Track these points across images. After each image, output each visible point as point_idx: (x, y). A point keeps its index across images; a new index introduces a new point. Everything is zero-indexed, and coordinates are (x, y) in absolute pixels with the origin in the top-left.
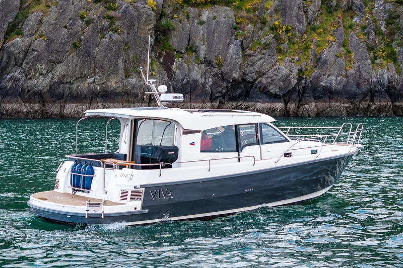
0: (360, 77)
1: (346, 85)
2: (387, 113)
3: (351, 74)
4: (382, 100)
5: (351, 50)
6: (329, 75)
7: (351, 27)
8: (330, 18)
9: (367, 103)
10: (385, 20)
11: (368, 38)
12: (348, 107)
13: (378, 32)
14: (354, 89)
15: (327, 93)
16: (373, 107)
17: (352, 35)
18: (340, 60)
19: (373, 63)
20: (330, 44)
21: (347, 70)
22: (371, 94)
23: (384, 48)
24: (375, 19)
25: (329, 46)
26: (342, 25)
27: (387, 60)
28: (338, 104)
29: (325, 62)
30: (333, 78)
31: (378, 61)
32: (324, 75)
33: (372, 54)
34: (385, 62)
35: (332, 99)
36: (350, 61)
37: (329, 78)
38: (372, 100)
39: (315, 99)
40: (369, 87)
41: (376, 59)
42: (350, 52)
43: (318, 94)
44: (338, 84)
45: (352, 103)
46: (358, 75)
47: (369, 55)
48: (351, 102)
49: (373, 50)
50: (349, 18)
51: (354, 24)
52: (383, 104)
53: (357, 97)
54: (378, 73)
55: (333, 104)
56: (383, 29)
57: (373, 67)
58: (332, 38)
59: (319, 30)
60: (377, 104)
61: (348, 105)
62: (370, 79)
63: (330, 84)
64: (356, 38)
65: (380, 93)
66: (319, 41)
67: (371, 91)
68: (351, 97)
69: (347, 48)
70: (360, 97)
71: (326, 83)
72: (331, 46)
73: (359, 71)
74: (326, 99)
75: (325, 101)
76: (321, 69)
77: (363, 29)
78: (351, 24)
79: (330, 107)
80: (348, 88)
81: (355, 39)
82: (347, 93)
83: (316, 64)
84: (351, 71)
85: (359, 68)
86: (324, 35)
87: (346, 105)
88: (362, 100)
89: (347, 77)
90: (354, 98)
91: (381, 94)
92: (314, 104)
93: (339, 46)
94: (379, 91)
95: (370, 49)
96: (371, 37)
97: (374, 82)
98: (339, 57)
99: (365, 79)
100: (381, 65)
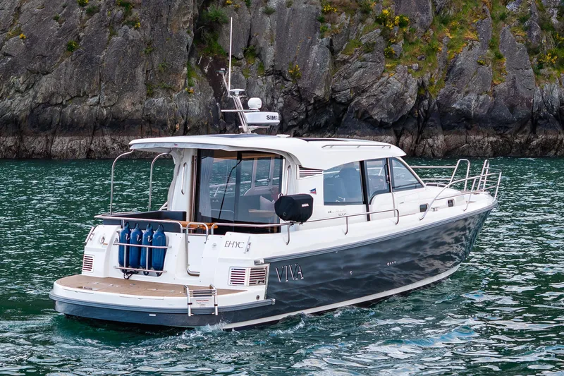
0: (516, 95)
1: (494, 108)
2: (557, 151)
3: (501, 91)
4: (550, 131)
5: (502, 53)
6: (467, 93)
7: (503, 18)
8: (470, 4)
9: (526, 136)
10: (558, 7)
11: (530, 34)
12: (496, 142)
13: (545, 26)
14: (505, 113)
15: (463, 121)
16: (534, 143)
17: (504, 31)
18: (485, 69)
19: (537, 74)
20: (470, 44)
21: (495, 85)
22: (532, 121)
23: (554, 49)
24: (542, 5)
25: (467, 48)
26: (489, 15)
27: (559, 69)
28: (479, 137)
29: (461, 72)
30: (473, 96)
31: (544, 71)
32: (458, 92)
33: (535, 59)
34: (555, 72)
35: (469, 129)
36: (501, 71)
37: (466, 98)
38: (533, 131)
39: (444, 129)
40: (530, 111)
41: (542, 68)
42: (500, 57)
43: (448, 122)
44: (480, 107)
45: (502, 136)
46: (512, 92)
47: (531, 61)
48: (500, 134)
49: (537, 53)
50: (500, 4)
51: (508, 13)
52: (551, 137)
53: (510, 126)
54: (545, 89)
55: (472, 137)
56: (554, 20)
57: (537, 80)
58: (472, 36)
59: (453, 23)
60: (541, 137)
61: (495, 139)
62: (530, 99)
63: (468, 106)
64: (511, 34)
65: (546, 121)
66: (453, 40)
67: (532, 118)
68: (500, 126)
69: (496, 50)
70: (514, 127)
71: (461, 104)
72: (471, 48)
73: (514, 86)
74: (460, 129)
75: (459, 133)
76: (455, 83)
77: (523, 20)
78: (504, 13)
79: (466, 143)
80: (496, 113)
81: (509, 35)
82: (494, 119)
83: (447, 75)
84: (502, 86)
85: (514, 82)
86: (461, 31)
87: (492, 139)
88: (517, 131)
89: (494, 96)
90: (506, 127)
91: (548, 121)
92: (441, 137)
93: (483, 48)
94: (545, 117)
95: (533, 51)
96: (535, 34)
97: (536, 103)
98: (482, 64)
99: (523, 99)
100: (549, 77)
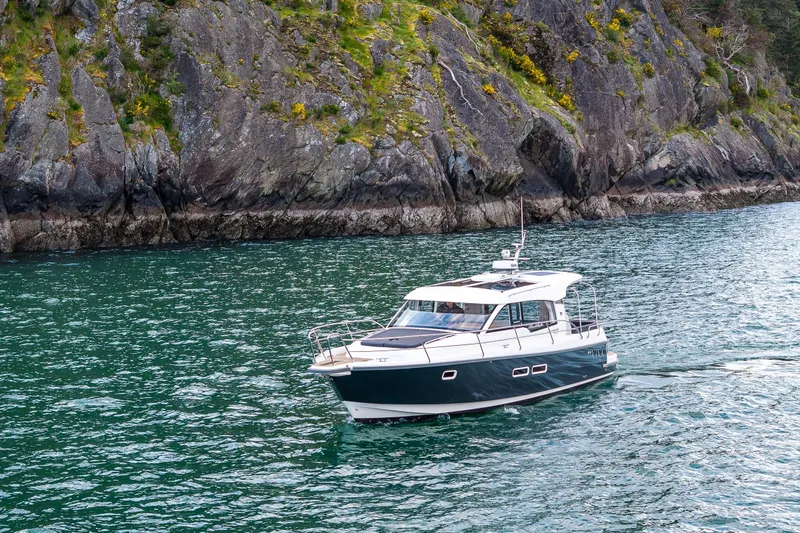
0: (103, 161)
1: (75, 180)
2: (161, 237)
3: (84, 156)
4: (150, 209)
5: (77, 101)
6: (37, 159)
7: (73, 51)
8: (27, 31)
9: (120, 217)
10: (140, 38)
11: (112, 76)
12: (82, 228)
13: (129, 65)
14: (91, 187)
15: (35, 200)
16: (132, 226)
17: (77, 70)
18: (58, 125)
19: (125, 130)
20: (34, 89)
21: (74, 147)
22: (126, 196)
23: (145, 96)
24: (119, 35)
25: (31, 95)
26: (54, 48)
27: (151, 122)
28: (60, 222)
29: (26, 129)
30: (46, 164)
31: (136, 126)
32: (25, 158)
33: (121, 110)
34: (148, 128)
35: (45, 211)
36: (79, 127)
37: (38, 166)
38: (129, 210)
39: (9, 213)
40: (122, 183)
41: (131, 122)
42: (76, 107)
43: (15, 201)
44: (58, 179)
45: (89, 219)
46: (97, 157)
47: (116, 112)
48: (87, 217)
49: (122, 101)
50: (66, 32)
51: (81, 46)
52: (153, 217)
53: (98, 204)
54: (137, 152)
55: (50, 222)
56: (138, 56)
57: (126, 138)
58: (36, 77)
59: (7, 58)
60: (141, 218)
61: (80, 224)
62: (121, 165)
63: (40, 177)
64: (87, 76)
65: (143, 195)
66: (10, 82)
67: (125, 192)
68: (86, 205)
69: (68, 97)
70: (105, 205)
71: (32, 176)
72: (35, 95)
73: (98, 149)
74: (33, 211)
75: (31, 217)
76: (18, 144)
77: (100, 56)
78: (75, 46)
79: (42, 230)
80: (79, 187)
81: (84, 77)
82: (77, 196)
83: (6, 133)
84: (83, 149)
85: (98, 142)
86: (19, 70)
87: (76, 223)
88: (108, 212)
89: (74, 162)
90: (94, 207)
91: (147, 197)
92: (7, 224)
93: (51, 94)
94: (142, 191)
95: (118, 99)
96: (118, 75)
97: (129, 172)
98: (53, 118)
99: (112, 166)
100: (141, 135)
